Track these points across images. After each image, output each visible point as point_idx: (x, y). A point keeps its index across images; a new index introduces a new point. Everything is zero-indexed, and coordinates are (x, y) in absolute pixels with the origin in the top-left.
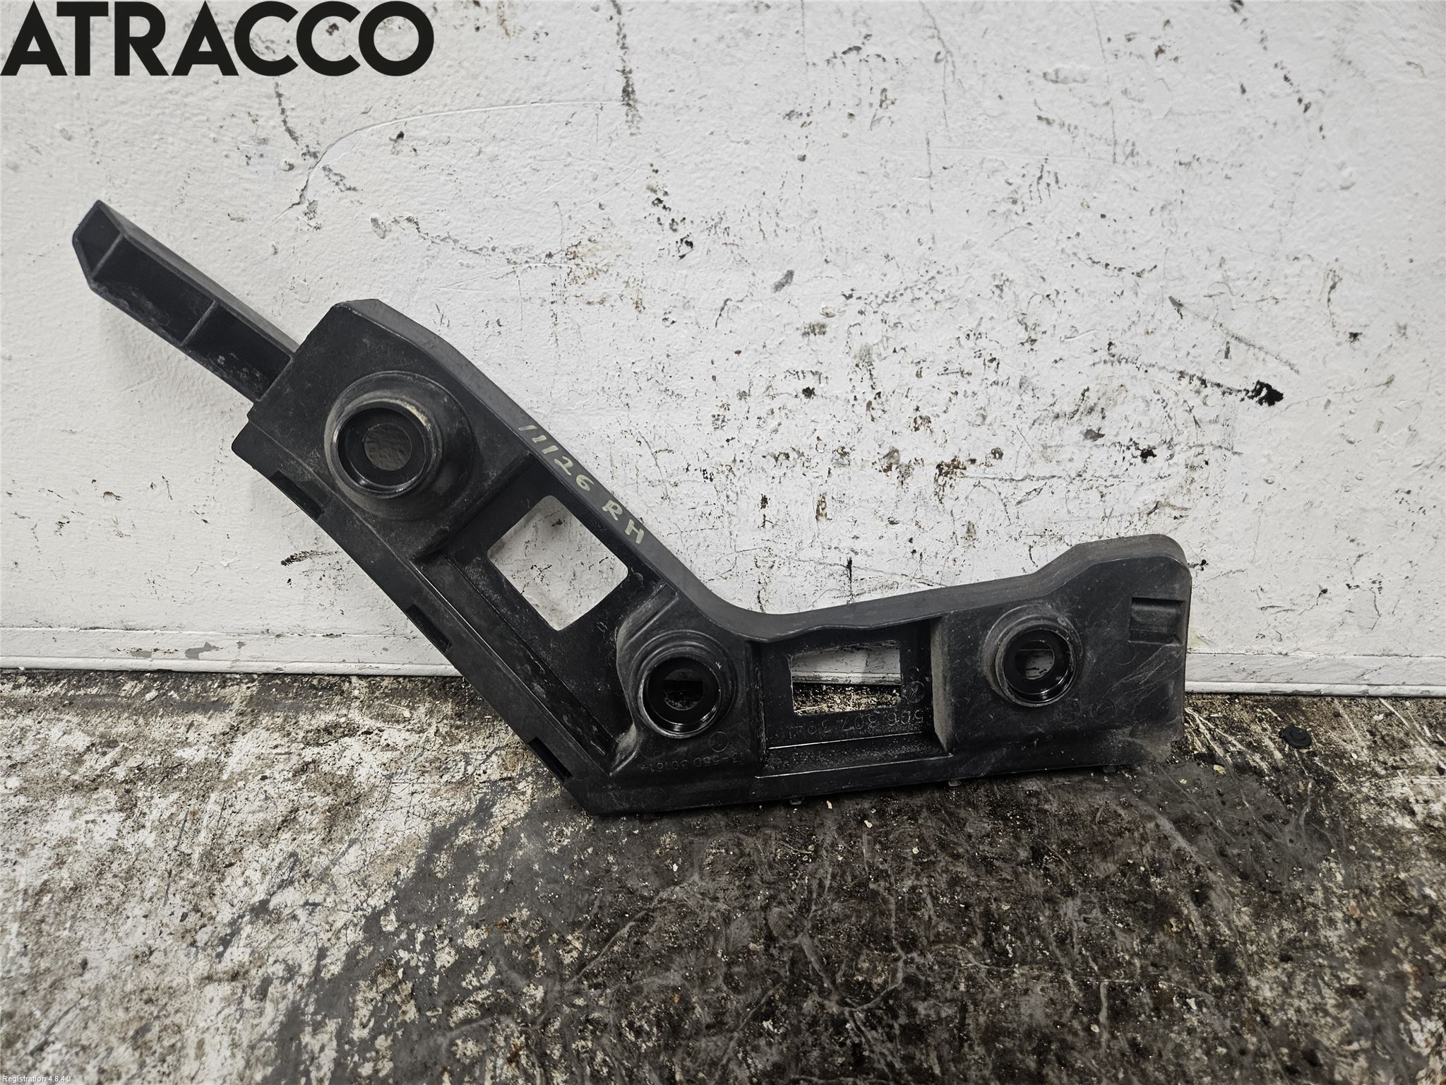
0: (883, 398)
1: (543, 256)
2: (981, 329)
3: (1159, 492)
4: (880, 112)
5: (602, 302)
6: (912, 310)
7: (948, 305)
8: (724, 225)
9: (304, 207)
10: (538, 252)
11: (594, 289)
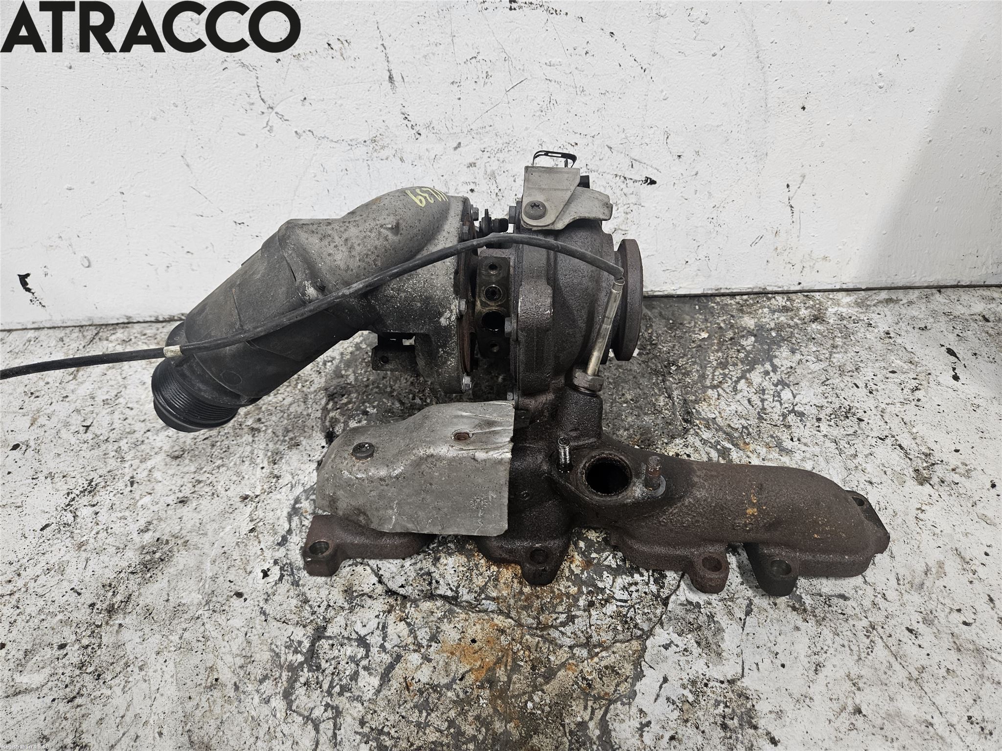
1: (362, 142)
4: (487, 80)
5: (387, 159)
6: (508, 155)
7: (522, 152)
8: (432, 126)
9: (268, 128)
10: (360, 140)
11: (384, 154)
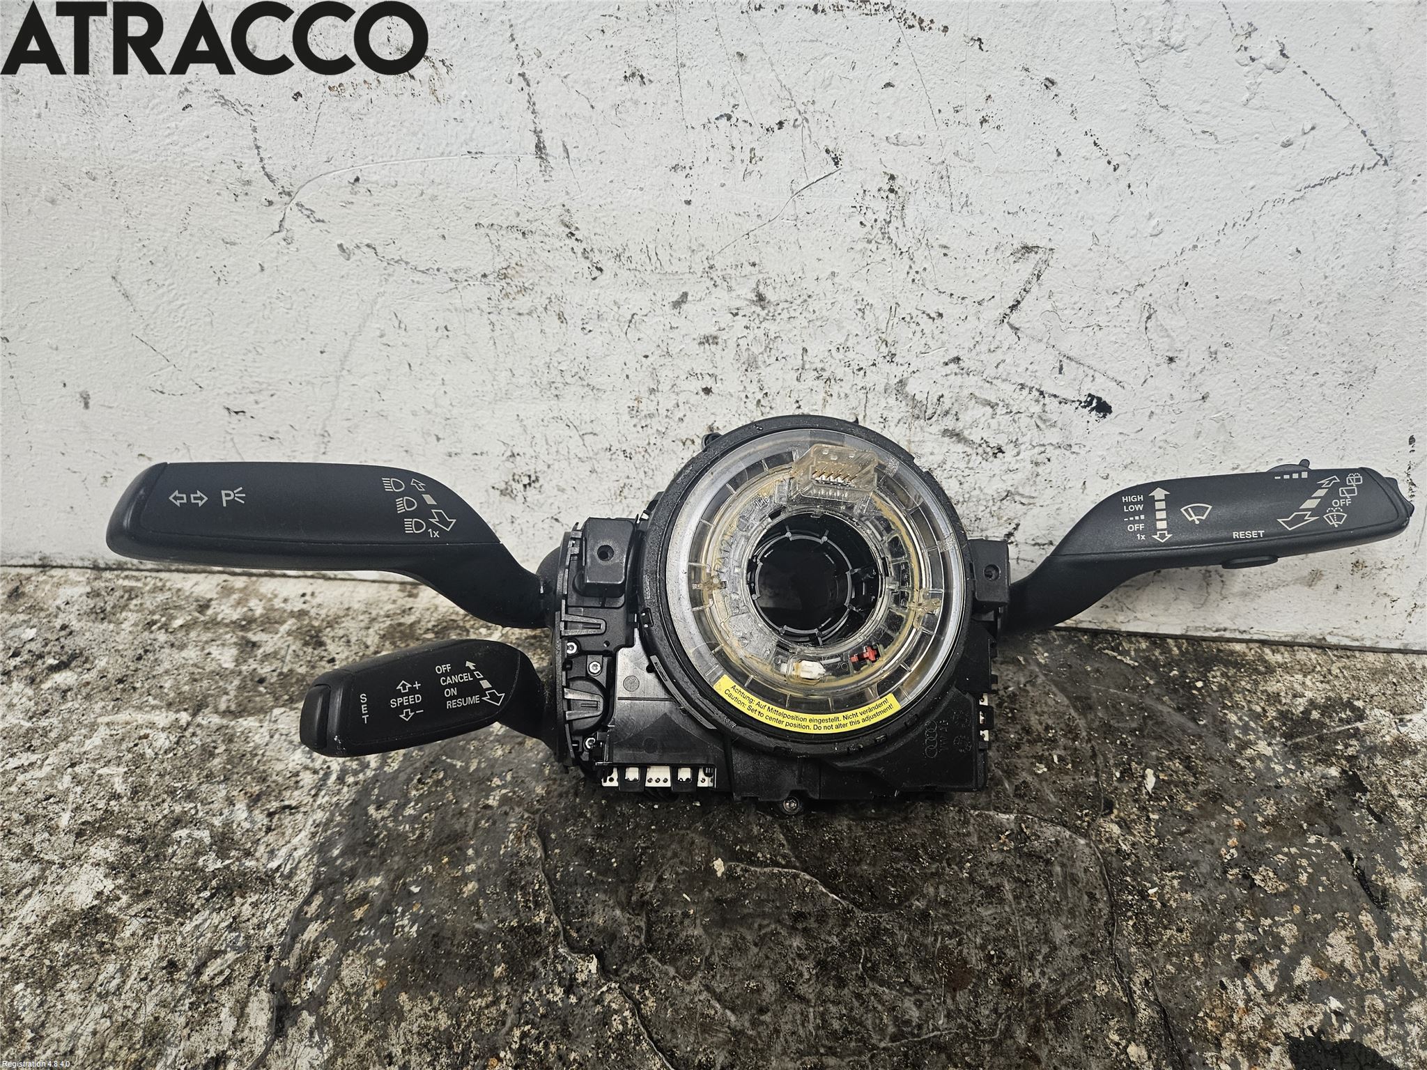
0: (770, 398)
1: (479, 276)
2: (849, 344)
3: (1010, 483)
4: (751, 167)
5: (530, 314)
6: (789, 326)
7: (819, 323)
8: (627, 254)
9: (284, 233)
10: (475, 272)
11: (523, 303)
